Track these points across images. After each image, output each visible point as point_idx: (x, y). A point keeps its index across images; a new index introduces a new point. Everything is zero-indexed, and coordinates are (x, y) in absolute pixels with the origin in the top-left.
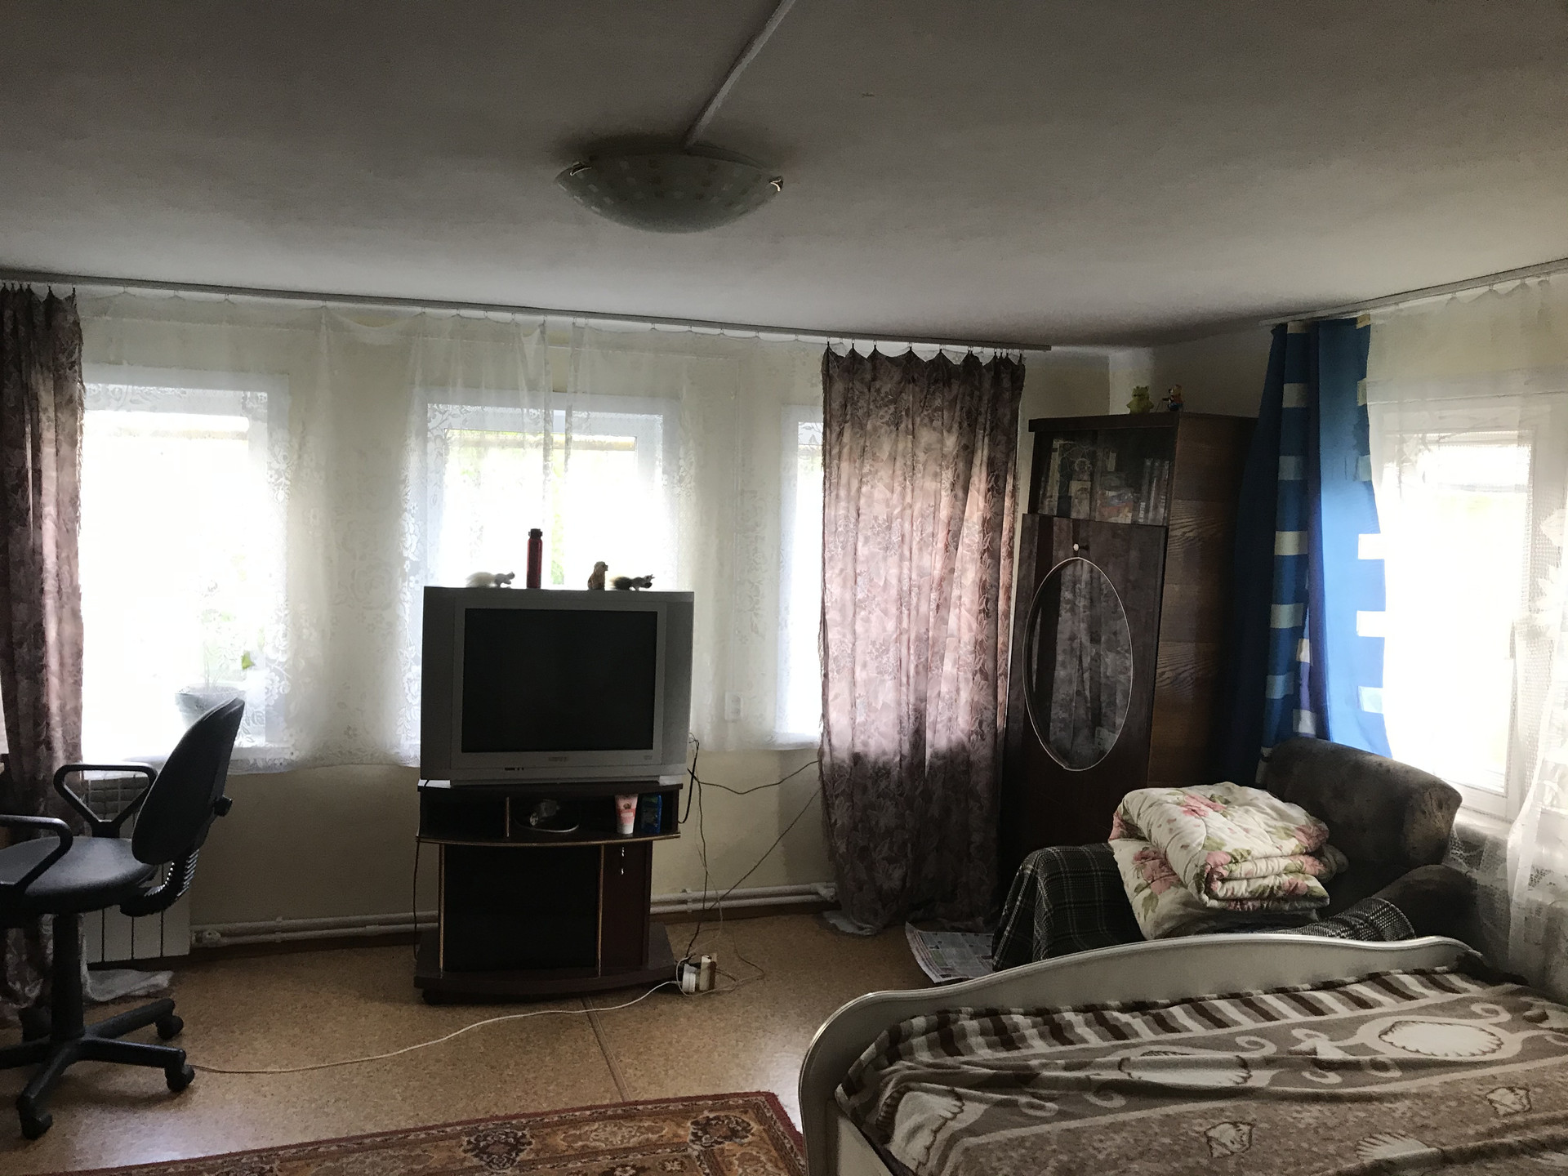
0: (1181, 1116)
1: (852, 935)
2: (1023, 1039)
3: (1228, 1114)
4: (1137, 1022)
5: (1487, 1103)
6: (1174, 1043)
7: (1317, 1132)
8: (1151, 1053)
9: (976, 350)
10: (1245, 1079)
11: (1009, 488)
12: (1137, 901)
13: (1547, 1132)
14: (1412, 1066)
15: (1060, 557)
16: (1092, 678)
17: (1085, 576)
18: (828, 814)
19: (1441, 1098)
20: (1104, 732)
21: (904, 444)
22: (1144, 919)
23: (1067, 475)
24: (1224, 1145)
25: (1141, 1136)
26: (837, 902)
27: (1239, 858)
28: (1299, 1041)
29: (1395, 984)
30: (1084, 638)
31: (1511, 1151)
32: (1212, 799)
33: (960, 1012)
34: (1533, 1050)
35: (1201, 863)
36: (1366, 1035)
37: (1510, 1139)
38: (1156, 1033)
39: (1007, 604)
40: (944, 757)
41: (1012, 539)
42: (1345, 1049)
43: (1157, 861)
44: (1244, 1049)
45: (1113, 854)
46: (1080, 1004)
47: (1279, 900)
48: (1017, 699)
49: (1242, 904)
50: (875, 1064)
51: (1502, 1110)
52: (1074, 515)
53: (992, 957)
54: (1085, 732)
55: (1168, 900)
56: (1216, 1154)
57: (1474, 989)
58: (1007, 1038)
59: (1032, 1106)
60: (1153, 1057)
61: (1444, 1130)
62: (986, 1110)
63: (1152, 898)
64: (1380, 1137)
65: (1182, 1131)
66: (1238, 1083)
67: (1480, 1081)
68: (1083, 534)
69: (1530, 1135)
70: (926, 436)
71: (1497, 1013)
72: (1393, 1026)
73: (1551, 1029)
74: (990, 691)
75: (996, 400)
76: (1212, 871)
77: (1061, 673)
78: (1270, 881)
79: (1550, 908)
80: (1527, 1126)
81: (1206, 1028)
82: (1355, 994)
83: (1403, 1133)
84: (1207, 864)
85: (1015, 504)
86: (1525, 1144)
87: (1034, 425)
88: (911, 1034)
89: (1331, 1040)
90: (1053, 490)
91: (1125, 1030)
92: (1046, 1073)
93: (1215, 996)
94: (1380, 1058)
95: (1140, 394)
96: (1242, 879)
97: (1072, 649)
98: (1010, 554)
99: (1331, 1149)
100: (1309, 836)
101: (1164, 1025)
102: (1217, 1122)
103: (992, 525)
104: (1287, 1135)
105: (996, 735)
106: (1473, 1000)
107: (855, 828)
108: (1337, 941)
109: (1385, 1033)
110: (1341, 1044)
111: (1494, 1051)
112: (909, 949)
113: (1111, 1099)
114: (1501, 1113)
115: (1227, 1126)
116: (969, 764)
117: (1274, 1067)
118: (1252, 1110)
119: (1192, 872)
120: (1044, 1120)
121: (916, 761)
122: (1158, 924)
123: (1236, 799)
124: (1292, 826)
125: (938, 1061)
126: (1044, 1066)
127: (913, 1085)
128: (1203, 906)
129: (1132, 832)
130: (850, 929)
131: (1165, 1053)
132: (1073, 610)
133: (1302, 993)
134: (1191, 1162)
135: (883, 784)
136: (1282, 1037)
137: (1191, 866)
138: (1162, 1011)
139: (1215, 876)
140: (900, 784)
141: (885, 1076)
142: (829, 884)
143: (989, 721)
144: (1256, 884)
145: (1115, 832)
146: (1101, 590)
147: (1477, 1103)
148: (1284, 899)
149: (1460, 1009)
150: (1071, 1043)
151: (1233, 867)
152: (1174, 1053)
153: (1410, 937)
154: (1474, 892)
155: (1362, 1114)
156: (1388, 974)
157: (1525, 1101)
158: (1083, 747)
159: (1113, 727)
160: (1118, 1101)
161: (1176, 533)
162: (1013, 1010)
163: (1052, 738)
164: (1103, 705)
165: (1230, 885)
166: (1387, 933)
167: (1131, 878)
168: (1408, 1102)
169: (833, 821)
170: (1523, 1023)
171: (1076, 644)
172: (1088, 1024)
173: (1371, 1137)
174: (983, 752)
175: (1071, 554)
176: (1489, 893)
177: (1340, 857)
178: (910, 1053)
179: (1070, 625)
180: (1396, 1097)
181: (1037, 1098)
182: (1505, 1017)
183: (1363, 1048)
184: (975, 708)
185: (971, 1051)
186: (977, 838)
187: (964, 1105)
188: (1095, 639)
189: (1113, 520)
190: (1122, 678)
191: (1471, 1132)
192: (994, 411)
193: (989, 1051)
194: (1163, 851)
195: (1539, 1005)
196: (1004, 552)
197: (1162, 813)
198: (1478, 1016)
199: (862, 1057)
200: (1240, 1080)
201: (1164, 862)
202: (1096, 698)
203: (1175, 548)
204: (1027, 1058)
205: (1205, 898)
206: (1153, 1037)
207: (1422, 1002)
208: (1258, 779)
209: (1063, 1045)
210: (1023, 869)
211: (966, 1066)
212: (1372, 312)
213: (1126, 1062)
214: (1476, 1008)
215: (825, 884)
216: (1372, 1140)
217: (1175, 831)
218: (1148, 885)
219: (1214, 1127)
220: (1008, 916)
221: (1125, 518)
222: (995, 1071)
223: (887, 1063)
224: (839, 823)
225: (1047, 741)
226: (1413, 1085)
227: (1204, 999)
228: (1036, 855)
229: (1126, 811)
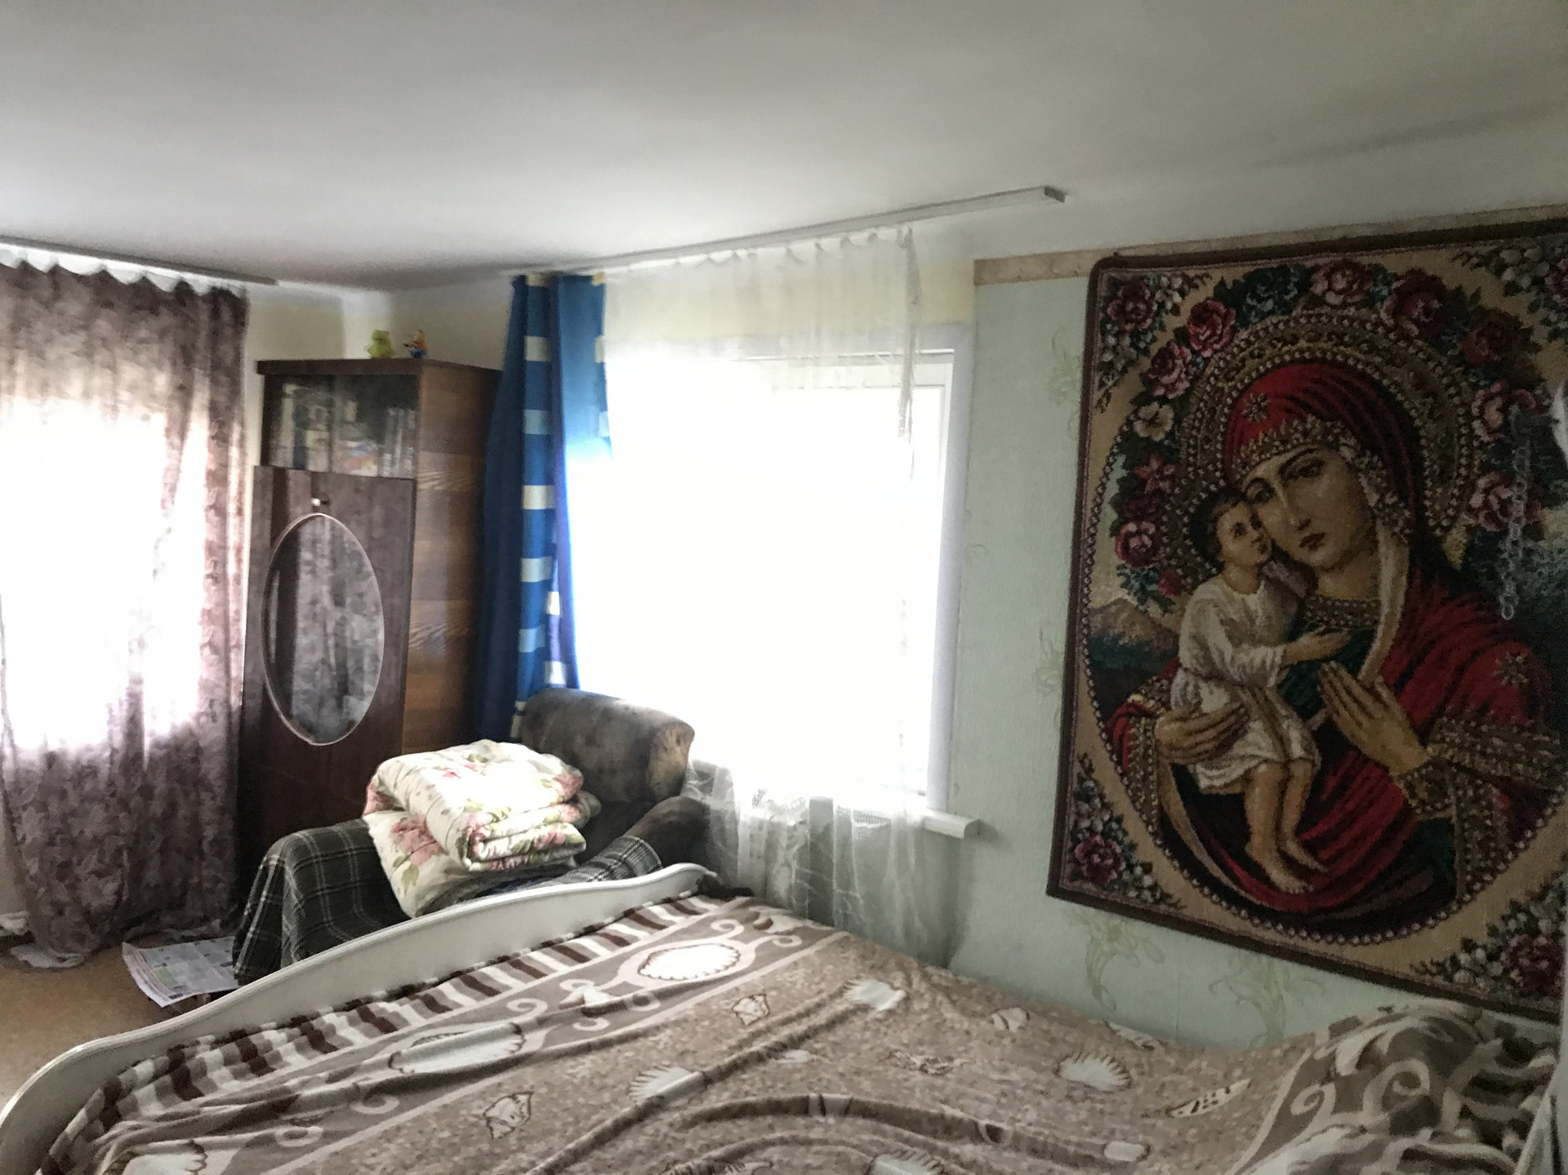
0: (460, 1103)
1: (53, 970)
2: (277, 1057)
3: (506, 1087)
4: (404, 1009)
5: (734, 1015)
6: (446, 1023)
7: (592, 1084)
8: (423, 1040)
9: (188, 277)
10: (520, 1046)
11: (235, 436)
12: (396, 877)
13: (784, 1033)
14: (667, 995)
15: (298, 514)
16: (337, 645)
17: (327, 535)
18: (13, 830)
19: (696, 1020)
20: (352, 701)
21: (100, 380)
22: (405, 894)
23: (302, 424)
24: (504, 1123)
25: (418, 1137)
26: (29, 933)
27: (500, 816)
28: (568, 993)
29: (647, 916)
30: (326, 601)
31: (760, 1058)
32: (470, 759)
33: (198, 1043)
34: (766, 955)
35: (463, 827)
36: (627, 973)
37: (758, 1046)
38: (426, 1018)
39: (239, 568)
40: (167, 746)
41: (241, 493)
42: (610, 992)
43: (416, 832)
44: (517, 1014)
45: (367, 830)
46: (341, 1002)
47: (539, 852)
48: (254, 671)
49: (504, 863)
50: (87, 1134)
51: (747, 1019)
52: (311, 468)
53: (234, 963)
54: (332, 703)
55: (430, 871)
56: (497, 1134)
57: (711, 908)
58: (256, 1061)
59: (291, 1136)
60: (425, 1045)
61: (703, 1052)
62: (234, 1159)
63: (413, 870)
64: (648, 1073)
65: (462, 1119)
66: (513, 1052)
67: (727, 996)
68: (322, 488)
69: (773, 1039)
70: (130, 372)
71: (732, 927)
72: (649, 958)
73: (776, 933)
74: (222, 666)
75: (215, 334)
76: (474, 833)
77: (302, 641)
78: (533, 835)
79: (771, 824)
80: (769, 1030)
81: (478, 999)
82: (613, 934)
83: (667, 1063)
84: (468, 827)
85: (243, 454)
86: (770, 1049)
87: (262, 367)
88: (133, 1086)
89: (597, 985)
90: (286, 439)
91: (393, 1021)
92: (307, 1093)
93: (483, 963)
94: (641, 993)
95: (380, 339)
96: (502, 837)
97: (315, 615)
98: (240, 512)
99: (606, 1097)
100: (565, 785)
101: (434, 1005)
102: (494, 1099)
103: (218, 478)
104: (563, 1094)
105: (229, 715)
106: (714, 919)
107: (51, 842)
108: (596, 884)
109: (643, 966)
110: (606, 986)
111: (734, 964)
112: (129, 975)
113: (383, 1103)
114: (747, 1023)
115: (507, 1100)
116: (198, 750)
117: (547, 1026)
118: (527, 1075)
119: (454, 836)
120: (310, 1149)
121: (131, 755)
122: (419, 897)
123: (494, 757)
124: (549, 777)
125: (171, 1110)
126: (304, 1084)
127: (138, 1149)
128: (465, 871)
129: (388, 803)
130: (46, 963)
131: (437, 1037)
132: (313, 572)
133: (567, 944)
134: (472, 1151)
135: (88, 786)
136: (552, 993)
137: (453, 831)
138: (430, 991)
139: (477, 839)
140: (111, 783)
141: (100, 1145)
142: (17, 914)
143: (222, 700)
144: (517, 841)
145: (370, 805)
146: (344, 549)
147: (726, 1017)
148: (545, 851)
149: (702, 930)
150: (334, 1049)
151: (494, 825)
152: (447, 1035)
153: (657, 868)
154: (707, 817)
155: (630, 1054)
156: (640, 908)
157: (764, 1006)
158: (330, 720)
159: (362, 695)
160: (392, 1103)
161: (423, 487)
162: (264, 1026)
163: (295, 712)
164: (350, 672)
165: (491, 845)
166: (639, 867)
167: (388, 852)
168: (668, 1032)
169: (19, 838)
170: (756, 932)
171: (318, 608)
172: (352, 1022)
173: (640, 1075)
174: (215, 735)
175: (310, 509)
176: (719, 818)
177: (594, 802)
178: (134, 1108)
179: (312, 587)
180: (657, 1029)
181: (298, 1125)
182: (740, 929)
183: (626, 987)
184: (206, 687)
185: (213, 1087)
186: (209, 833)
187: (206, 1156)
188: (338, 602)
189: (355, 472)
190: (369, 641)
191: (725, 1048)
192: (214, 348)
193: (236, 1082)
194: (422, 820)
195: (765, 913)
196: (232, 508)
197: (420, 782)
198: (716, 933)
199: (68, 1129)
200: (514, 1048)
201: (424, 831)
202: (342, 665)
203: (424, 501)
204: (285, 1079)
205: (468, 862)
206: (423, 1022)
207: (671, 929)
208: (514, 733)
209: (325, 1053)
210: (268, 861)
211: (206, 1109)
212: (607, 271)
213: (396, 1058)
214: (716, 926)
215: (11, 915)
216: (643, 1078)
217: (434, 798)
218: (407, 858)
219: (493, 1106)
220: (251, 916)
221: (369, 470)
222: (244, 1106)
223: (101, 1127)
224: (29, 839)
225: (289, 716)
226: (673, 1012)
227: (472, 970)
228: (281, 844)
229: (381, 783)
